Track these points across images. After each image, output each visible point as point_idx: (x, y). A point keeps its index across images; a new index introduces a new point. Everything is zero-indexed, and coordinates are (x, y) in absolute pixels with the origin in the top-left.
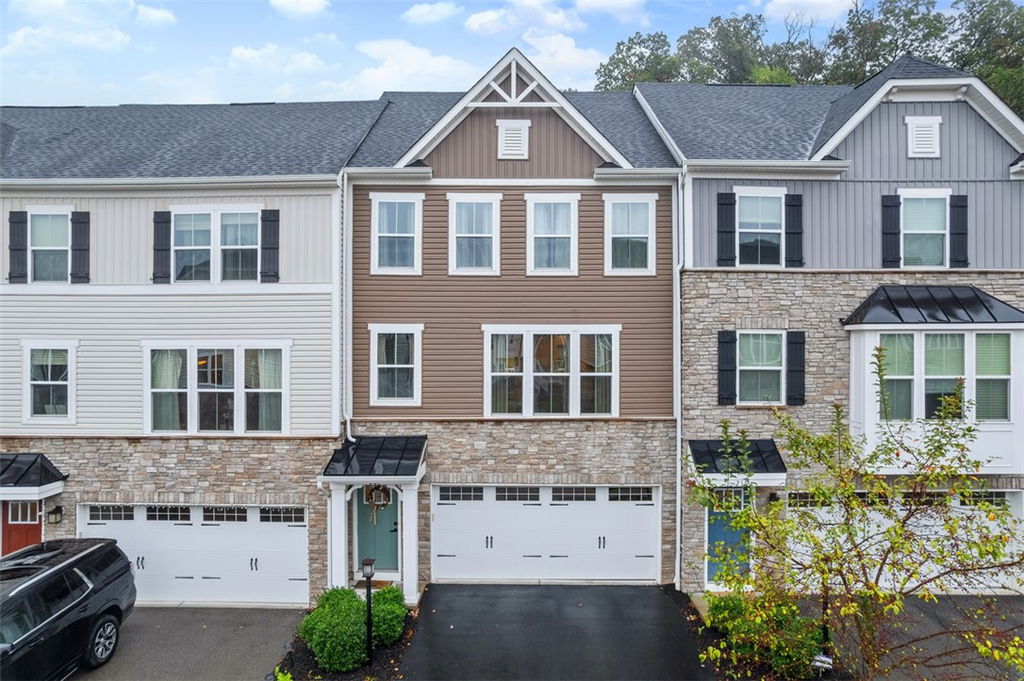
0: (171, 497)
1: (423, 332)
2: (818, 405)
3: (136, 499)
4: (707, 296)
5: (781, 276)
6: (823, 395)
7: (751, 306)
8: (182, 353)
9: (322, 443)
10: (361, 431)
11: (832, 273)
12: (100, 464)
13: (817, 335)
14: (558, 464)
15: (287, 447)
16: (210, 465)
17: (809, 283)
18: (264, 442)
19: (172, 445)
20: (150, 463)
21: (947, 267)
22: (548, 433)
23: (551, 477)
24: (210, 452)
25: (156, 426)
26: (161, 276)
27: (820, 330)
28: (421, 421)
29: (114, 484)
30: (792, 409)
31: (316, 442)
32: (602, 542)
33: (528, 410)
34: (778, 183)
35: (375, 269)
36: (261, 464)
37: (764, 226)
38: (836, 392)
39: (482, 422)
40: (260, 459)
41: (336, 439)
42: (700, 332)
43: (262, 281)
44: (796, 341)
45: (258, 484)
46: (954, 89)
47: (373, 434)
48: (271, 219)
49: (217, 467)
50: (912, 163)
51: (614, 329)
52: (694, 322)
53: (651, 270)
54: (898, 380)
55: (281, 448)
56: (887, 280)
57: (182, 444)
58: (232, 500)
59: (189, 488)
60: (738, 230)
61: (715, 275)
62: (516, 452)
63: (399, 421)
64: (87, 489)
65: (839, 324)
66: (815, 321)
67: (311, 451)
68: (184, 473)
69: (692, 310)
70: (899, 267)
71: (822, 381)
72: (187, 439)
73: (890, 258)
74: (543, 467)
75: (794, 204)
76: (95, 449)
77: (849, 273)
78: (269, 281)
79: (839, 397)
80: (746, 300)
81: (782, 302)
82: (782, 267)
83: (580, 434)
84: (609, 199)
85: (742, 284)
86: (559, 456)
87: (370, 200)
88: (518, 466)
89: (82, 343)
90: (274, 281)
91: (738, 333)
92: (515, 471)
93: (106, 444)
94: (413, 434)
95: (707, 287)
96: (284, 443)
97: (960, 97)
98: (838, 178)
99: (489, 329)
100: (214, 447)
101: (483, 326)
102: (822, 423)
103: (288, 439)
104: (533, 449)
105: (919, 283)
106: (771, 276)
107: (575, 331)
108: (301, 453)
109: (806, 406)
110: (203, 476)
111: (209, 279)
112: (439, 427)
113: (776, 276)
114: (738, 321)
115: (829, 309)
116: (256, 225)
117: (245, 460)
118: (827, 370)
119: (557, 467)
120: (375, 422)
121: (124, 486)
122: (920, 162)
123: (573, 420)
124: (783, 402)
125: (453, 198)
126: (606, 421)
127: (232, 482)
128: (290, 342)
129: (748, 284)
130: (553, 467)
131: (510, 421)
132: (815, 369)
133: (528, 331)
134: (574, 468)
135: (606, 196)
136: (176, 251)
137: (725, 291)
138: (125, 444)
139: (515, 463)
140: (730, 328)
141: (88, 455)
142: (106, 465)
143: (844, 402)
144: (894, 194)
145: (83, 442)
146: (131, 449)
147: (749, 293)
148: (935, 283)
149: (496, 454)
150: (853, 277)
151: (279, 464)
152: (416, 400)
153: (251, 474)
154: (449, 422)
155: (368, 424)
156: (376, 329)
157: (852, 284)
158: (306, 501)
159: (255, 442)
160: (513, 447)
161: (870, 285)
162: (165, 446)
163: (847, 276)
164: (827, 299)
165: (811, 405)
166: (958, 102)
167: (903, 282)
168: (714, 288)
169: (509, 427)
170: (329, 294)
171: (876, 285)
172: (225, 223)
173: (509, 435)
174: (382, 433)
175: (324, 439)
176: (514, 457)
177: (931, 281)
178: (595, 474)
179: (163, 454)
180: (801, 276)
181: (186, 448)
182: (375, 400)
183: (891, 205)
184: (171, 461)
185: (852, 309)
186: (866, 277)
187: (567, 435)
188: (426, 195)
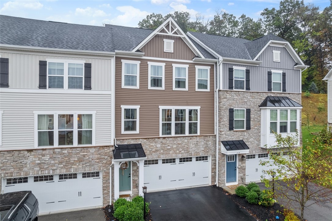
0: (47, 172)
1: (140, 108)
2: (253, 130)
3: (31, 174)
4: (226, 98)
5: (245, 93)
6: (254, 127)
7: (237, 101)
8: (51, 116)
9: (107, 148)
10: (119, 143)
11: (256, 92)
12: (14, 161)
13: (253, 110)
14: (182, 151)
15: (95, 150)
16: (64, 158)
17: (251, 95)
18: (85, 149)
19: (47, 152)
20: (37, 159)
21: (281, 92)
23: (180, 155)
24: (64, 154)
25: (39, 145)
26: (42, 85)
27: (254, 108)
28: (139, 139)
29: (20, 169)
30: (247, 131)
32: (194, 174)
33: (173, 134)
34: (244, 66)
35: (123, 86)
36: (84, 157)
37: (241, 78)
38: (258, 126)
39: (159, 138)
40: (83, 155)
41: (113, 146)
42: (224, 109)
43: (85, 89)
44: (248, 111)
45: (83, 164)
46: (283, 44)
47: (123, 144)
48: (88, 67)
49: (66, 159)
50: (274, 63)
51: (198, 108)
52: (223, 106)
53: (208, 90)
54: (274, 122)
55: (92, 150)
56: (269, 95)
57: (52, 151)
58: (72, 171)
59: (55, 168)
60: (234, 79)
61: (228, 92)
62: (170, 147)
63: (132, 139)
64: (7, 172)
65: (258, 107)
66: (253, 106)
67: (103, 151)
68: (53, 162)
69: (222, 102)
70: (271, 91)
71: (254, 123)
72: (54, 149)
73: (270, 89)
74: (178, 152)
75: (248, 72)
76: (11, 155)
77: (261, 92)
78: (88, 89)
79: (258, 127)
80: (236, 99)
81: (245, 100)
82: (245, 90)
83: (189, 141)
85: (235, 95)
86: (183, 148)
87: (122, 62)
88: (170, 152)
89: (5, 112)
91: (234, 109)
92: (169, 154)
93: (17, 153)
94: (137, 143)
95: (226, 96)
96: (93, 148)
97: (284, 47)
98: (258, 66)
99: (161, 108)
100: (66, 152)
101: (159, 106)
102: (254, 135)
103: (95, 147)
104: (175, 146)
105: (276, 96)
106: (242, 93)
107: (187, 108)
108: (100, 152)
109: (250, 130)
110: (61, 163)
111: (63, 88)
112: (145, 140)
113: (243, 93)
114: (234, 105)
115: (256, 103)
116: (83, 68)
117: (78, 156)
118: (256, 120)
119: (182, 152)
120: (123, 139)
121: (25, 169)
122: (276, 63)
123: (187, 136)
124: (245, 129)
125: (150, 64)
126: (196, 136)
127: (73, 164)
128: (95, 112)
129: (237, 95)
130: (180, 151)
131: (168, 137)
132: (252, 119)
133: (173, 108)
134: (187, 151)
135: (196, 66)
136: (49, 76)
137: (231, 97)
138: (26, 152)
139: (169, 151)
140: (232, 108)
141: (8, 158)
142: (17, 161)
143: (260, 129)
144: (270, 71)
145: (6, 152)
146: (28, 154)
147: (237, 97)
148: (279, 96)
149: (163, 148)
150: (262, 94)
151: (91, 156)
152: (137, 131)
153: (80, 161)
154: (148, 138)
155: (121, 140)
156: (123, 107)
157: (262, 95)
158: (102, 169)
159: (82, 149)
160: (169, 146)
161: (265, 96)
162: (44, 152)
163: (260, 93)
164: (256, 100)
165: (252, 130)
166: (283, 48)
167: (272, 95)
168: (228, 96)
169: (168, 139)
170: (110, 95)
171: (267, 96)
172: (69, 67)
173: (168, 142)
174: (126, 143)
175: (108, 146)
176: (169, 149)
177: (278, 95)
178: (193, 153)
179: (43, 155)
180: (249, 93)
181: (53, 152)
182: (123, 132)
183: (270, 74)
184: (47, 158)
185: (261, 102)
186: (264, 94)
187: (185, 141)
188: (141, 62)
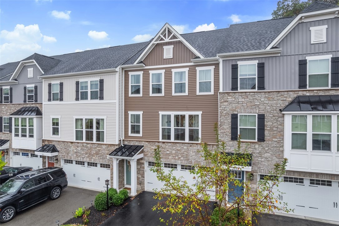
0: (80, 158)
1: (143, 114)
2: (271, 142)
3: (72, 158)
5: (256, 93)
6: (272, 138)
7: (244, 105)
8: (82, 119)
9: (113, 146)
10: (126, 143)
11: (276, 92)
12: (65, 148)
13: (270, 115)
15: (105, 147)
16: (88, 151)
17: (267, 96)
18: (100, 145)
19: (79, 145)
20: (75, 149)
21: (330, 87)
22: (178, 147)
23: (179, 161)
24: (88, 147)
25: (77, 139)
26: (77, 99)
28: (142, 141)
29: (68, 153)
30: (260, 143)
31: (112, 146)
33: (172, 139)
34: (255, 59)
35: (130, 95)
36: (99, 151)
37: (249, 75)
38: (278, 137)
39: (159, 142)
40: (99, 150)
41: (117, 145)
42: (225, 114)
43: (100, 100)
44: (261, 118)
45: (99, 157)
46: (333, 13)
47: (129, 144)
48: (102, 82)
49: (89, 151)
50: (313, 46)
51: (199, 113)
52: (223, 111)
53: (212, 93)
54: (300, 134)
55: (104, 147)
56: (301, 94)
57: (82, 144)
58: (93, 161)
59: (83, 157)
60: (239, 77)
61: (230, 94)
63: (136, 141)
64: (63, 155)
65: (279, 111)
66: (269, 110)
67: (111, 148)
68: (82, 152)
69: (222, 107)
71: (272, 133)
72: (83, 143)
74: (177, 158)
75: (261, 67)
76: (64, 144)
77: (284, 91)
78: (101, 100)
79: (279, 139)
80: (242, 103)
81: (256, 103)
82: (256, 90)
83: (188, 148)
84: (198, 69)
85: (241, 97)
86: (182, 155)
87: (129, 74)
88: (170, 157)
89: (62, 117)
90: (102, 100)
91: (239, 115)
92: (168, 159)
93: (66, 143)
95: (227, 98)
96: (104, 145)
97: (336, 16)
98: (279, 55)
99: (161, 113)
100: (89, 146)
101: (159, 112)
102: (272, 149)
103: (105, 144)
104: (174, 152)
105: (315, 94)
107: (187, 114)
108: (109, 148)
109: (265, 142)
110: (86, 154)
111: (88, 99)
112: (147, 143)
113: (253, 94)
114: (239, 110)
115: (275, 106)
116: (98, 84)
117: (96, 150)
118: (274, 129)
119: (181, 158)
120: (130, 141)
121: (70, 155)
122: (317, 45)
123: (186, 143)
124: (256, 140)
125: (151, 72)
126: (197, 144)
127: (93, 155)
128: (106, 117)
129: (243, 97)
131: (167, 142)
132: (269, 128)
133: (173, 114)
134: (187, 159)
136: (81, 92)
137: (234, 99)
138: (70, 144)
139: (168, 156)
140: (236, 113)
141: (63, 146)
142: (66, 149)
143: (281, 141)
144: (304, 59)
145: (62, 142)
146: (71, 145)
147: (243, 100)
150: (286, 93)
151: (103, 151)
152: (141, 135)
153: (97, 154)
154: (150, 142)
155: (128, 141)
156: (130, 113)
157: (285, 96)
158: (110, 162)
159: (98, 145)
160: (168, 151)
161: (293, 96)
162: (78, 145)
164: (274, 102)
165: (267, 142)
166: (335, 18)
167: (308, 94)
168: (230, 99)
170: (115, 103)
171: (295, 96)
173: (167, 147)
174: (132, 144)
175: (114, 145)
176: (168, 154)
177: (321, 93)
179: (78, 147)
180: (263, 93)
181: (83, 145)
182: (130, 134)
183: (303, 64)
184: (79, 149)
186: (291, 93)
187: (184, 148)
188: (144, 72)
